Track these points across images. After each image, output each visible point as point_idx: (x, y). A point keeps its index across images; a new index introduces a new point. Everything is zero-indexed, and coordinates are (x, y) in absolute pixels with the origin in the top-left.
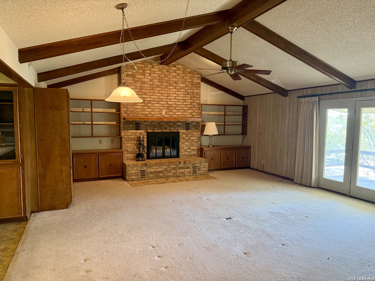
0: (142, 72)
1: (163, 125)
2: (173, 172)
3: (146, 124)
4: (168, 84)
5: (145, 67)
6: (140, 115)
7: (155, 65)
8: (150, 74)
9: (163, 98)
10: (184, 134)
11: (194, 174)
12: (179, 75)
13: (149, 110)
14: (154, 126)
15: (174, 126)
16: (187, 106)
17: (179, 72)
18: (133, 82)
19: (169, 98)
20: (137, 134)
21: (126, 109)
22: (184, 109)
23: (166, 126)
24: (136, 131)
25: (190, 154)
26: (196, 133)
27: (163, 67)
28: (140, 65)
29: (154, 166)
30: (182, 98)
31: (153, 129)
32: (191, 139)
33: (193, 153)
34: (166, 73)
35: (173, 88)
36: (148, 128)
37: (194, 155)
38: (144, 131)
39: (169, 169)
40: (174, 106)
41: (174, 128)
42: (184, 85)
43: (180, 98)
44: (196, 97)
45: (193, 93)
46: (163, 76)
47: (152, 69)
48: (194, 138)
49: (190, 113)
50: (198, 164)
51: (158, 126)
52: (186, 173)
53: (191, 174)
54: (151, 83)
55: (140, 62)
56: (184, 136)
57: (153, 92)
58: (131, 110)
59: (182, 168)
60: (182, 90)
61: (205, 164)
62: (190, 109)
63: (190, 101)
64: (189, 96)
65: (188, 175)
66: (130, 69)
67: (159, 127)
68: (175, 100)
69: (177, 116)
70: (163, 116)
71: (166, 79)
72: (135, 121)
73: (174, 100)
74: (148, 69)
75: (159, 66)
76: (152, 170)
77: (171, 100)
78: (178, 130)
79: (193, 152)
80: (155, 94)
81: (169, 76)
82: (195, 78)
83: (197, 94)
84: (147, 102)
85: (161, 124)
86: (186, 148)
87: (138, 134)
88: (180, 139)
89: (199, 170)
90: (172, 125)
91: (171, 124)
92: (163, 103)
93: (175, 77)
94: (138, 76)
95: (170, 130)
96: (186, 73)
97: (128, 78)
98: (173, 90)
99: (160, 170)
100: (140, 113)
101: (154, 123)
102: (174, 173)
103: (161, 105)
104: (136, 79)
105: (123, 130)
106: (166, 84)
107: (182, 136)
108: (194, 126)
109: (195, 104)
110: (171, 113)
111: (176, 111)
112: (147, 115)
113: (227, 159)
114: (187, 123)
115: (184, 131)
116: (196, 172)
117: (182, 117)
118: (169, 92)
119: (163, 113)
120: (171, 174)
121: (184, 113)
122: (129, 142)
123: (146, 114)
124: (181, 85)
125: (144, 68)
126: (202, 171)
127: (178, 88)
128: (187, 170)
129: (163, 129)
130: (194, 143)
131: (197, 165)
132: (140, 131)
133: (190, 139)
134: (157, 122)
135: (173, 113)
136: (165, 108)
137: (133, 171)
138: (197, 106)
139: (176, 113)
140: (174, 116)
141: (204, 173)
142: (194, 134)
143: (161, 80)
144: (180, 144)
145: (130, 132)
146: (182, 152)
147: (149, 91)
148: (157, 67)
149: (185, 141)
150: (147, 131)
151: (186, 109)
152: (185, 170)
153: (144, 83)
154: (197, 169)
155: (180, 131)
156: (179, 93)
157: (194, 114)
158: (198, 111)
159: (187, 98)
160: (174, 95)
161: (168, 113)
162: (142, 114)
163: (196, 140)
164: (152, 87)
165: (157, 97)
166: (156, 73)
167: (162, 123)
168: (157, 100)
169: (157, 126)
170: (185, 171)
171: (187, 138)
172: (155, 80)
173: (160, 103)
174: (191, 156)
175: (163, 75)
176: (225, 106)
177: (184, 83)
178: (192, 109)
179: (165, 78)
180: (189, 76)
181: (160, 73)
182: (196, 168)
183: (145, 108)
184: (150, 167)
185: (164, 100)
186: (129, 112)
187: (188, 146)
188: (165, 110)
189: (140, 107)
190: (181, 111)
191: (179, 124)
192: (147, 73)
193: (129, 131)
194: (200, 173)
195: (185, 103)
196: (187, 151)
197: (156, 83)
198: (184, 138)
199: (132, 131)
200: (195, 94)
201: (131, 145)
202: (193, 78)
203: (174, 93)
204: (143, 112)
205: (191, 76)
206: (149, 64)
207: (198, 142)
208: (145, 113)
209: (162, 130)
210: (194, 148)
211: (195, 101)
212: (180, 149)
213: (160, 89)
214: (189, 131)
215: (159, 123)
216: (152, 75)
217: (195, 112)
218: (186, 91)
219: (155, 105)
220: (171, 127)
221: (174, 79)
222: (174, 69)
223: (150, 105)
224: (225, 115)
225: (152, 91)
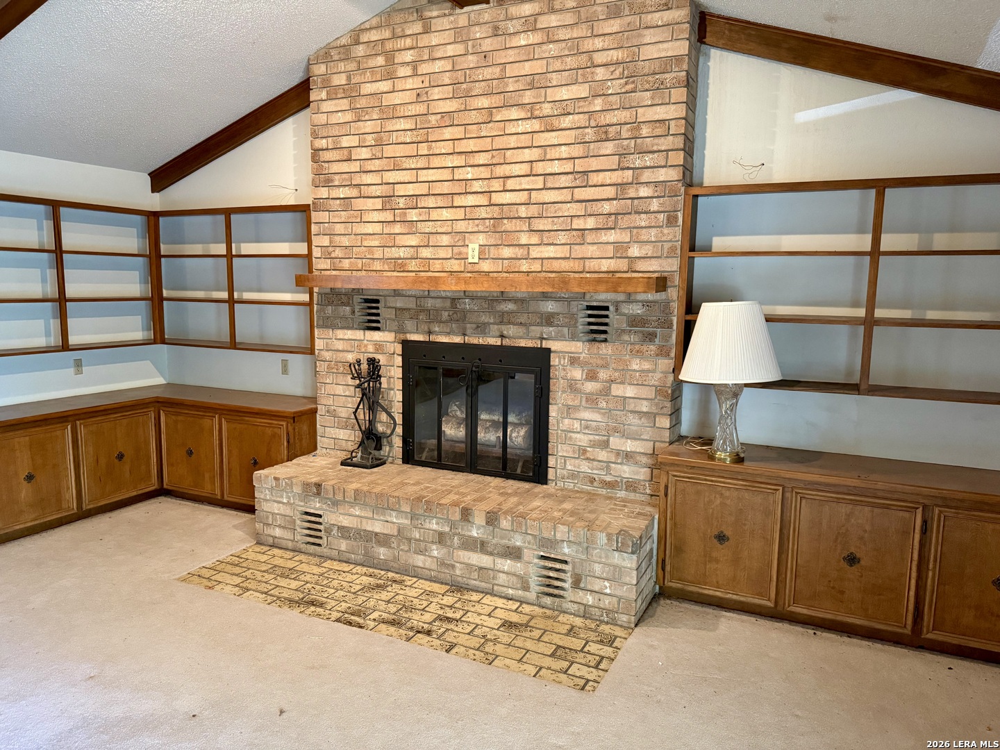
0: (384, 63)
1: (470, 311)
2: (435, 553)
3: (399, 303)
4: (496, 100)
5: (394, 37)
6: (377, 266)
7: (438, 17)
8: (415, 68)
9: (469, 176)
10: (574, 361)
11: (548, 601)
12: (556, 38)
13: (413, 240)
14: (433, 316)
15: (523, 319)
16: (597, 208)
17: (553, 20)
18: (349, 117)
19: (500, 171)
20: (366, 346)
21: (325, 241)
22: (578, 224)
23: (484, 318)
24: (362, 332)
25: (608, 478)
26: (647, 366)
27: (472, 15)
28: (374, 36)
29: (352, 505)
30: (568, 167)
31: (426, 329)
32: (614, 393)
33: (626, 471)
34: (487, 45)
35: (523, 115)
36: (409, 325)
37: (631, 486)
38: (393, 334)
39: (418, 536)
40: (523, 211)
41: (519, 331)
42: (581, 91)
43: (556, 167)
44: (655, 148)
45: (636, 125)
46: (472, 60)
47: (425, 41)
48: (630, 391)
49: (611, 247)
50: (574, 547)
51: (446, 313)
52: (500, 581)
53: (532, 596)
54: (421, 109)
55: (374, 22)
56: (577, 374)
57: (426, 152)
58: (345, 241)
59: (481, 546)
60: (567, 121)
61: (617, 558)
62: (611, 224)
63: (616, 177)
64: (609, 147)
65: (511, 591)
66: (341, 60)
67: (451, 320)
68: (528, 183)
69: (536, 266)
70: (470, 268)
71: (488, 73)
72: (359, 291)
73: (526, 183)
74: (409, 42)
75: (452, 18)
76: (345, 521)
77: (511, 184)
78: (542, 339)
79: (625, 468)
80: (436, 162)
81: (502, 57)
82: (649, 36)
83: (658, 131)
84: (402, 200)
85: (463, 306)
86: (583, 439)
87: (371, 348)
88: (552, 388)
89: (576, 584)
90: (510, 313)
91: (510, 306)
92: (470, 200)
93: (529, 54)
94: (368, 88)
95: (502, 336)
96: (591, 21)
97: (334, 102)
98: (520, 130)
99: (377, 530)
100: (378, 253)
101: (430, 303)
102: (442, 563)
103: (460, 214)
104: (362, 102)
105: (319, 327)
106: (484, 102)
107: (563, 372)
108: (634, 322)
109: (644, 192)
110: (507, 252)
111: (535, 239)
112: (402, 265)
113: (845, 565)
114: (595, 304)
115: (579, 347)
116: (556, 592)
117: (567, 268)
118: (499, 144)
119: (470, 253)
120: (427, 565)
121: (579, 251)
122: (341, 379)
123: (401, 259)
124: (564, 93)
125: (389, 46)
126: (597, 596)
127: (547, 109)
128: (507, 564)
129: (468, 332)
130: (633, 420)
131: (566, 550)
132: (377, 336)
133: (606, 392)
134: (443, 294)
135: (520, 252)
136: (481, 228)
137: (276, 504)
138: (655, 205)
139: (535, 253)
140: (524, 266)
141: (608, 612)
142: (635, 367)
143: (461, 89)
144: (553, 412)
145: (341, 337)
146: (560, 459)
147: (410, 150)
148: (445, 23)
149: (577, 402)
150: (402, 337)
151: (591, 223)
152: (499, 561)
153: (390, 113)
154: (562, 576)
155: (554, 345)
156: (552, 138)
157: (635, 251)
158: (666, 231)
159: (594, 164)
160: (528, 155)
161: (493, 252)
162: (383, 260)
163: (645, 403)
164: (424, 131)
165: (446, 175)
166: (439, 55)
167: (467, 304)
168: (446, 188)
169: (445, 315)
170: (499, 567)
171: (590, 387)
172: (436, 93)
173: (459, 201)
174: (611, 485)
175: (470, 57)
176: (880, 186)
177: (583, 75)
178: (624, 221)
179: (480, 71)
180: (615, 29)
181: (459, 49)
182: (558, 566)
183: (397, 231)
184: (335, 503)
185: (477, 186)
186: (338, 253)
187: (597, 429)
188: (482, 239)
189: (377, 228)
190: (562, 238)
191: (550, 307)
192: (403, 64)
193: (341, 334)
194: (585, 605)
195: (581, 194)
196: (588, 455)
197: (441, 103)
198: (572, 387)
199: (349, 334)
200: (645, 131)
201: (347, 393)
202: (640, 36)
203: (524, 141)
204: (389, 249)
205: (630, 29)
206: (411, 18)
207: (655, 415)
208: (395, 252)
209: (464, 335)
210: (630, 446)
211: (647, 176)
212: (552, 438)
213: (457, 132)
214: (606, 349)
215: (454, 300)
216: (424, 68)
217: (644, 238)
218: (593, 123)
219: (435, 215)
220: (509, 323)
221: (527, 68)
222: (528, 13)
223: (413, 215)
224: (875, 253)
225: (423, 149)
